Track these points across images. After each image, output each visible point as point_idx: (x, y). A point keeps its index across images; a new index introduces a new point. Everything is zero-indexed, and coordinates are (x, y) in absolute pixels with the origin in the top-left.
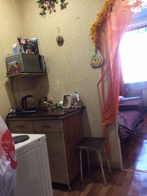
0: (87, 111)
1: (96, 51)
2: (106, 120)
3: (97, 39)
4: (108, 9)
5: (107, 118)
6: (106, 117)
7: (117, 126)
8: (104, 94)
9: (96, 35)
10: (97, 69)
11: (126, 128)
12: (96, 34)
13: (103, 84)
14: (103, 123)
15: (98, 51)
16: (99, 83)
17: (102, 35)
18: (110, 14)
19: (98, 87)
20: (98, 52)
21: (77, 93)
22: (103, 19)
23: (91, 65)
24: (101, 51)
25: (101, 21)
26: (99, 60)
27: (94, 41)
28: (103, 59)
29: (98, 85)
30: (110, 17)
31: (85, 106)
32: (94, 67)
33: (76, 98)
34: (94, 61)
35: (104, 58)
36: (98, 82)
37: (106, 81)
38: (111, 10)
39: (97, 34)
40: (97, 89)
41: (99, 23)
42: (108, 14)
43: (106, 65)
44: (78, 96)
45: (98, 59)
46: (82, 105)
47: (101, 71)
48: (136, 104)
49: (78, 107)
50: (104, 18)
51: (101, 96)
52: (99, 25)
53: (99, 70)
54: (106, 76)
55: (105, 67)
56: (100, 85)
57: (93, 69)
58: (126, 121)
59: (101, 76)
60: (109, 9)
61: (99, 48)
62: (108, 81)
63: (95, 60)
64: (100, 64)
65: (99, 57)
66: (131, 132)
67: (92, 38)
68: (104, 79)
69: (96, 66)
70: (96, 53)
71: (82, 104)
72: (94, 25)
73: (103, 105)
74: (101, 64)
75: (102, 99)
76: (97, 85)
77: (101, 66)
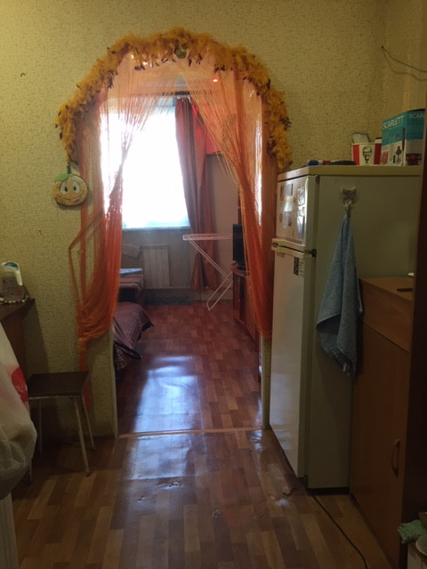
0: (38, 309)
1: (69, 168)
2: (86, 331)
3: (74, 142)
5: (91, 327)
6: (87, 323)
7: (111, 343)
8: (85, 271)
9: (72, 131)
10: (69, 211)
12: (71, 129)
13: (83, 248)
14: (81, 339)
15: (74, 168)
16: (73, 244)
17: (85, 133)
18: (107, 91)
19: (70, 253)
20: (74, 171)
21: (15, 266)
22: (90, 99)
23: (56, 199)
24: (81, 170)
25: (85, 102)
26: (77, 191)
27: (65, 145)
28: (86, 189)
29: (70, 248)
30: (106, 98)
31: (32, 297)
32: (62, 206)
33: (14, 279)
34: (63, 192)
35: (88, 188)
36: (71, 242)
37: (92, 242)
38: (111, 85)
39: (74, 129)
40: (67, 259)
41: (81, 105)
42: (103, 90)
43: (92, 206)
45: (75, 189)
46: (27, 296)
47: (79, 217)
48: (130, 285)
49: (17, 302)
50: (93, 97)
51: (78, 276)
52: (81, 109)
53: (75, 214)
54: (91, 231)
55: (90, 209)
56: (77, 248)
57: (60, 211)
59: (79, 228)
60: (106, 81)
61: (76, 163)
62: (95, 242)
63: (66, 190)
64: (78, 201)
65: (75, 184)
67: (61, 136)
68: (87, 236)
69: (67, 203)
70: (69, 172)
71: (27, 293)
72: (67, 107)
73: (80, 295)
74: (81, 201)
75: (78, 283)
76: (67, 249)
77: (81, 205)
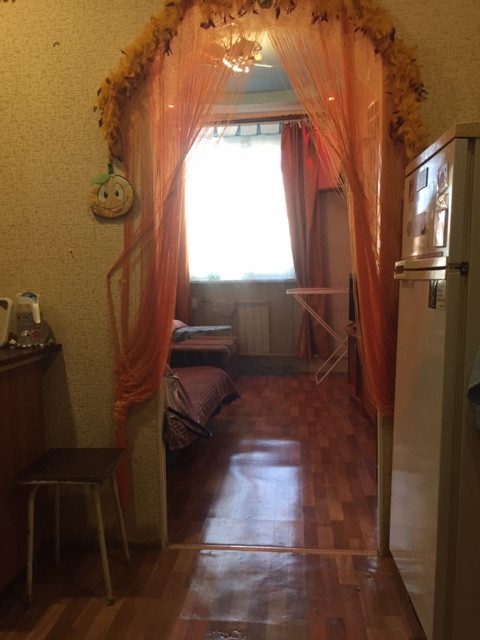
0: (66, 360)
1: (110, 166)
2: (127, 392)
3: (117, 129)
4: (157, 42)
5: (132, 386)
6: (128, 381)
7: (161, 411)
8: (127, 308)
9: (114, 115)
10: (109, 225)
11: (187, 418)
12: (114, 111)
13: (126, 276)
14: (118, 403)
15: (118, 167)
16: (114, 270)
17: (133, 118)
18: (162, 59)
19: (109, 283)
20: (117, 171)
21: (32, 296)
22: (139, 70)
23: (92, 207)
24: (127, 169)
25: (133, 75)
26: (120, 197)
27: (105, 133)
28: (131, 195)
29: (109, 276)
30: (161, 67)
31: (58, 343)
32: (101, 218)
33: (30, 316)
34: (102, 198)
35: (134, 192)
36: (111, 267)
37: (138, 268)
38: (168, 49)
39: (118, 112)
40: (105, 291)
41: (127, 78)
42: (158, 58)
43: (139, 217)
44: (36, 306)
45: (117, 194)
46: (51, 341)
47: (122, 233)
48: (217, 348)
49: (33, 346)
50: (142, 67)
51: (118, 315)
52: (127, 84)
53: (118, 229)
54: (137, 252)
55: (137, 222)
56: (118, 276)
57: (98, 225)
58: (187, 396)
59: (121, 248)
60: (162, 45)
61: (120, 159)
62: (142, 267)
63: (106, 196)
64: (121, 210)
65: (118, 188)
66: (200, 431)
67: (101, 123)
68: (132, 260)
69: (107, 213)
70: (111, 172)
71: (51, 335)
72: (108, 81)
73: (121, 342)
74: (125, 210)
75: (118, 324)
76: (105, 277)
77: (125, 216)
